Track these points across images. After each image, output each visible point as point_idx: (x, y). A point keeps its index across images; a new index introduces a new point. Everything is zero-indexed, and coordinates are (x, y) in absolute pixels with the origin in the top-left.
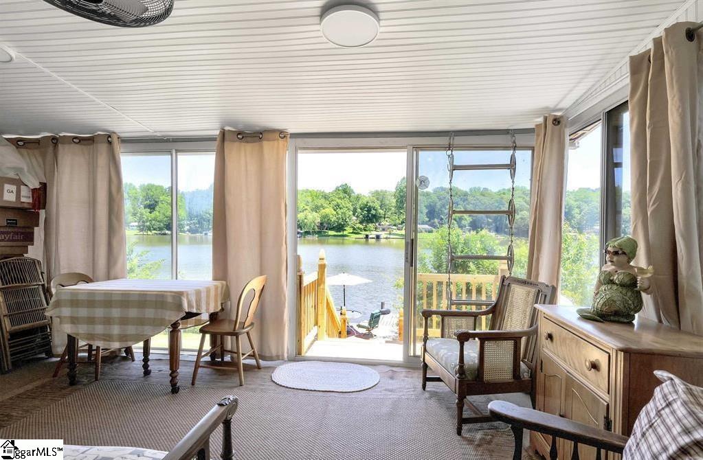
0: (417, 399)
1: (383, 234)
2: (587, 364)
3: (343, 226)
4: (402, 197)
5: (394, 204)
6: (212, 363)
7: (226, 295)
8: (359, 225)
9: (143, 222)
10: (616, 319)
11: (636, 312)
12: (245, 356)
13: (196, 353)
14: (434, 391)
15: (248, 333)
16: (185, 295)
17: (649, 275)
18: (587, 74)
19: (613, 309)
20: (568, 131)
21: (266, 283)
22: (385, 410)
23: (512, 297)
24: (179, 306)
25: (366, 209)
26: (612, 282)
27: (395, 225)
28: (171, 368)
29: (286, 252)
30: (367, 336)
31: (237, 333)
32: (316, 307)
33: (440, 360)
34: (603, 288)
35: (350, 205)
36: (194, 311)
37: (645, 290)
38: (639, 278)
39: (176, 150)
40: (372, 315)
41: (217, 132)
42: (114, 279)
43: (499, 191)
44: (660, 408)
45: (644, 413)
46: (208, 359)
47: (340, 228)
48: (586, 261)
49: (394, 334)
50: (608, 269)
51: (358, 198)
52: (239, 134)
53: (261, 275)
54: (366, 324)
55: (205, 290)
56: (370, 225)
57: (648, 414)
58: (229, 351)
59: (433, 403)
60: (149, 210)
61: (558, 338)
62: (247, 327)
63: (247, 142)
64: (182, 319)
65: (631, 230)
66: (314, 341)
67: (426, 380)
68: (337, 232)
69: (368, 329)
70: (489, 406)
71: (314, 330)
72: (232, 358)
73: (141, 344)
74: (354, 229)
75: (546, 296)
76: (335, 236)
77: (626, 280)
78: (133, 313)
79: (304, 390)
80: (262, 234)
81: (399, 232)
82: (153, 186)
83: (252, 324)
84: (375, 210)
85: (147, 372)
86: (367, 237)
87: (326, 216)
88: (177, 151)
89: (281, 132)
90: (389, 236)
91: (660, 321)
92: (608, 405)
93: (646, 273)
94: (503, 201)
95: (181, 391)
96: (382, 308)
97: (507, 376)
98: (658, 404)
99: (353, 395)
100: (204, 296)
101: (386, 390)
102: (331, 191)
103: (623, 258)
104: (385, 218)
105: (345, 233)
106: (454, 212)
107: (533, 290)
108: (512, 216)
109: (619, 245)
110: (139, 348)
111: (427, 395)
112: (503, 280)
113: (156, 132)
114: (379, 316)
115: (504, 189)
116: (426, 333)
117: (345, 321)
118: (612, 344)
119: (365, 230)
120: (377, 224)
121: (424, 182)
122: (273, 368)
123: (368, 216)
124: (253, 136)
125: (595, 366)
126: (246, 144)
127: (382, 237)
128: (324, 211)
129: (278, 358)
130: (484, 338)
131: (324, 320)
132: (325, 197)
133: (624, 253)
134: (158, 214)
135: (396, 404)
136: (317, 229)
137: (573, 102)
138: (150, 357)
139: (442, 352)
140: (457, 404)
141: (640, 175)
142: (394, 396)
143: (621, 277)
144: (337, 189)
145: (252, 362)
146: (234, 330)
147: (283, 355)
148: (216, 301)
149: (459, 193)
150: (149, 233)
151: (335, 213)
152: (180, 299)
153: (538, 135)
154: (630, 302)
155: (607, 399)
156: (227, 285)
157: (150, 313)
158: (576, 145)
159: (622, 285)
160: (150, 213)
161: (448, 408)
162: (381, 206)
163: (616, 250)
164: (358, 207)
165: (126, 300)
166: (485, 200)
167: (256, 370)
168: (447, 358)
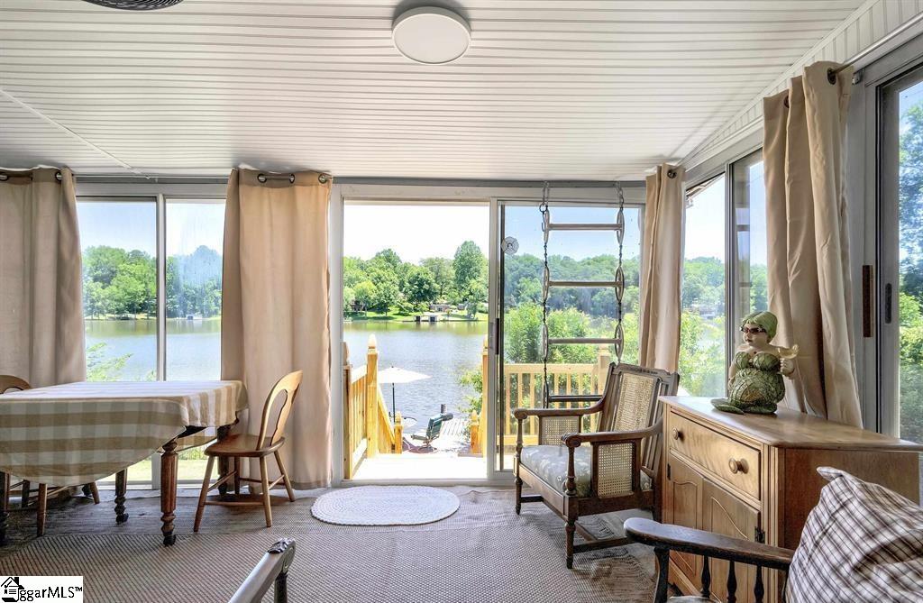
0: (511, 526)
1: (439, 316)
2: (732, 466)
3: (386, 305)
4: (463, 266)
5: (453, 277)
6: (223, 498)
7: (243, 400)
8: (407, 304)
9: (93, 301)
10: (757, 409)
11: (778, 401)
12: (273, 484)
13: (200, 486)
14: (531, 515)
15: (276, 453)
16: (185, 401)
17: (794, 356)
18: (711, 117)
19: (755, 398)
20: (684, 185)
21: (301, 381)
22: (472, 543)
23: (625, 390)
24: (177, 419)
25: (417, 283)
26: (750, 366)
27: (454, 304)
28: (164, 508)
29: (329, 338)
30: (427, 449)
31: (261, 453)
32: (364, 413)
33: (541, 473)
34: (740, 372)
35: (395, 278)
36: (199, 424)
37: (788, 374)
38: (782, 360)
39: (164, 195)
40: (432, 421)
41: (228, 172)
42: (66, 382)
43: (583, 261)
44: (834, 510)
45: (813, 518)
46: (216, 492)
47: (382, 307)
48: (690, 345)
49: (460, 445)
50: (746, 351)
51: (406, 268)
52: (260, 175)
53: (293, 370)
54: (423, 434)
55: (214, 393)
56: (422, 303)
57: (818, 519)
58: (248, 480)
59: (532, 530)
60: (101, 284)
61: (691, 436)
62: (275, 445)
63: (272, 187)
64: (180, 436)
65: (768, 303)
66: (362, 459)
67: (521, 500)
68: (378, 313)
69: (427, 441)
70: (625, 526)
71: (363, 444)
72: (251, 489)
73: (113, 478)
74: (401, 309)
75: (667, 386)
76: (375, 318)
77: (768, 362)
78: (102, 431)
79: (360, 525)
80: (295, 314)
81: (459, 313)
82: (108, 249)
83: (282, 439)
84: (429, 284)
85: (121, 518)
86: (418, 319)
87: (363, 292)
88: (165, 197)
89: (321, 174)
90: (447, 318)
91: (803, 410)
92: (759, 514)
93: (791, 354)
94: (588, 273)
95: (179, 541)
96: (442, 412)
97: (624, 489)
98: (830, 507)
99: (428, 528)
100: (212, 402)
101: (470, 518)
102: (370, 259)
103: (763, 337)
104: (441, 294)
105: (389, 314)
106: (551, 284)
107: (651, 380)
108: (620, 288)
109: (759, 321)
110: (110, 484)
111: (523, 520)
112: (613, 368)
113: (133, 168)
114: (440, 423)
115: (589, 259)
116: (520, 440)
117: (399, 431)
118: (761, 438)
119: (416, 310)
120: (431, 302)
121: (512, 244)
122: (312, 500)
123: (420, 292)
124: (282, 178)
125: (741, 468)
126: (270, 189)
127: (438, 319)
128: (360, 285)
129: (319, 484)
130: (597, 442)
131: (374, 430)
132: (362, 267)
133: (764, 331)
134: (115, 289)
135: (485, 535)
136: (350, 310)
137: (690, 150)
138: (127, 496)
139: (544, 463)
140: (567, 528)
141: (778, 238)
142: (481, 525)
143: (762, 359)
144: (378, 255)
145: (283, 492)
146: (258, 448)
147: (325, 481)
148: (229, 409)
149: (535, 263)
150: (101, 317)
151: (375, 287)
152: (178, 407)
153: (650, 190)
154: (773, 389)
155: (758, 507)
156: (243, 386)
157: (130, 430)
158: (690, 203)
159: (763, 369)
160: (103, 288)
161: (551, 535)
162: (436, 279)
163: (754, 327)
164: (406, 280)
165: (90, 413)
166: (567, 272)
167: (288, 503)
168: (551, 471)
